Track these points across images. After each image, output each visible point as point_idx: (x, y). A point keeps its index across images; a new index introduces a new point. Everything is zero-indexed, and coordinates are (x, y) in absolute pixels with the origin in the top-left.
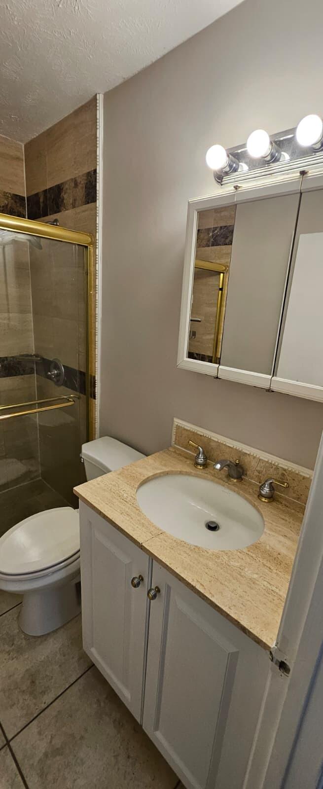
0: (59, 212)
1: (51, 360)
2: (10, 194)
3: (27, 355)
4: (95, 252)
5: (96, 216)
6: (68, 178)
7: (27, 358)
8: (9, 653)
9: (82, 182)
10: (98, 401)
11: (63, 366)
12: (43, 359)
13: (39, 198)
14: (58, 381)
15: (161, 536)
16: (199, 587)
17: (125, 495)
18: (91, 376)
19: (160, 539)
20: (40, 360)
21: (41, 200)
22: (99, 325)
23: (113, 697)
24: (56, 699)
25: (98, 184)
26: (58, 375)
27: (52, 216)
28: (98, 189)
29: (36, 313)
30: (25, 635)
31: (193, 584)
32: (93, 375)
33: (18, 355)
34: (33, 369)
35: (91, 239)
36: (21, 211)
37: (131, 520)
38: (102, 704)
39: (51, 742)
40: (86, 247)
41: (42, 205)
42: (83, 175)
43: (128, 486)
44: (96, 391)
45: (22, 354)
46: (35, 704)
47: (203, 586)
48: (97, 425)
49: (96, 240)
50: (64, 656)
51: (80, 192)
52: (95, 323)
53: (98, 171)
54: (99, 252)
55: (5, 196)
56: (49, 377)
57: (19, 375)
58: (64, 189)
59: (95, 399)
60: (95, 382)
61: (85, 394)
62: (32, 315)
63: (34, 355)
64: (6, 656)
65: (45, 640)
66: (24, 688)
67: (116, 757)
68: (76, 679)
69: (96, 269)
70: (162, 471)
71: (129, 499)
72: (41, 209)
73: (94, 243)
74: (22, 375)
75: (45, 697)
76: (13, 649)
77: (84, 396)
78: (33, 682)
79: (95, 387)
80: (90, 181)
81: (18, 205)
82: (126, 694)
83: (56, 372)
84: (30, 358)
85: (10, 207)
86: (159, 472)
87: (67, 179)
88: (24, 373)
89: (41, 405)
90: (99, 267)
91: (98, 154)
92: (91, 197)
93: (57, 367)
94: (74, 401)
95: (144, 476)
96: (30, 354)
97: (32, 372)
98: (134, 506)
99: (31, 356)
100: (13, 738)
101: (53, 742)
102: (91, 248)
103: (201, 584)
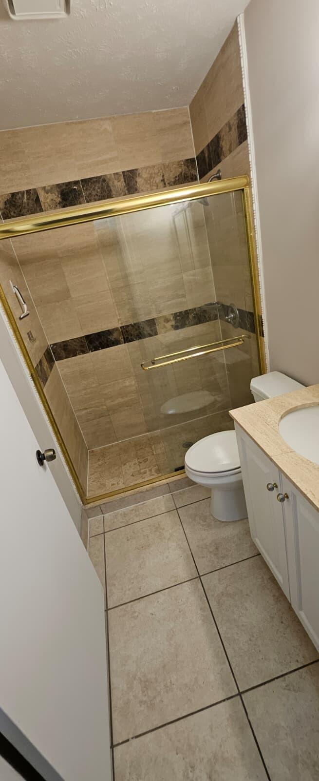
0: (220, 162)
1: (228, 305)
2: (182, 161)
3: (211, 304)
4: (251, 192)
5: (248, 154)
6: (223, 124)
7: (211, 306)
8: (203, 526)
9: (234, 123)
10: (266, 339)
11: (239, 310)
12: (223, 305)
13: (205, 154)
14: (235, 323)
15: (290, 454)
16: (309, 495)
17: (269, 420)
18: (258, 315)
19: (288, 455)
20: (220, 306)
21: (206, 155)
22: (260, 266)
23: (273, 579)
24: (232, 565)
25: (247, 119)
26: (234, 318)
27: (215, 168)
28: (247, 124)
29: (214, 265)
30: (214, 517)
31: (305, 492)
32: (260, 314)
33: (203, 304)
34: (216, 315)
35: (247, 180)
36: (193, 174)
37: (268, 438)
38: (266, 582)
39: (226, 588)
40: (243, 190)
41: (207, 160)
42: (234, 116)
43: (274, 413)
44: (264, 330)
45: (207, 303)
46: (218, 562)
47: (314, 495)
48: (267, 361)
49: (251, 179)
50: (240, 540)
51: (234, 134)
52: (257, 264)
53: (245, 106)
54: (255, 190)
55: (179, 165)
56: (227, 321)
57: (205, 322)
58: (222, 137)
59: (264, 337)
60: (262, 322)
61: (255, 333)
62: (211, 267)
63: (216, 303)
64: (201, 527)
65: (227, 525)
66: (211, 550)
67: (272, 618)
68: (247, 558)
69: (253, 209)
70: (312, 402)
71: (271, 423)
72: (207, 164)
73: (249, 184)
74: (208, 321)
75: (224, 561)
76: (205, 525)
77: (254, 334)
78: (217, 549)
79: (262, 326)
80: (240, 119)
81: (190, 168)
82: (280, 578)
83: (232, 316)
84: (213, 306)
85: (184, 173)
86: (308, 402)
87: (222, 126)
88: (210, 320)
89: (226, 343)
90: (256, 206)
91: (244, 86)
92: (243, 136)
93: (233, 311)
94: (243, 340)
95: (292, 405)
96: (212, 302)
97: (216, 319)
98: (275, 429)
99: (214, 304)
100: (203, 575)
101: (228, 589)
102: (247, 190)
103: (313, 494)
